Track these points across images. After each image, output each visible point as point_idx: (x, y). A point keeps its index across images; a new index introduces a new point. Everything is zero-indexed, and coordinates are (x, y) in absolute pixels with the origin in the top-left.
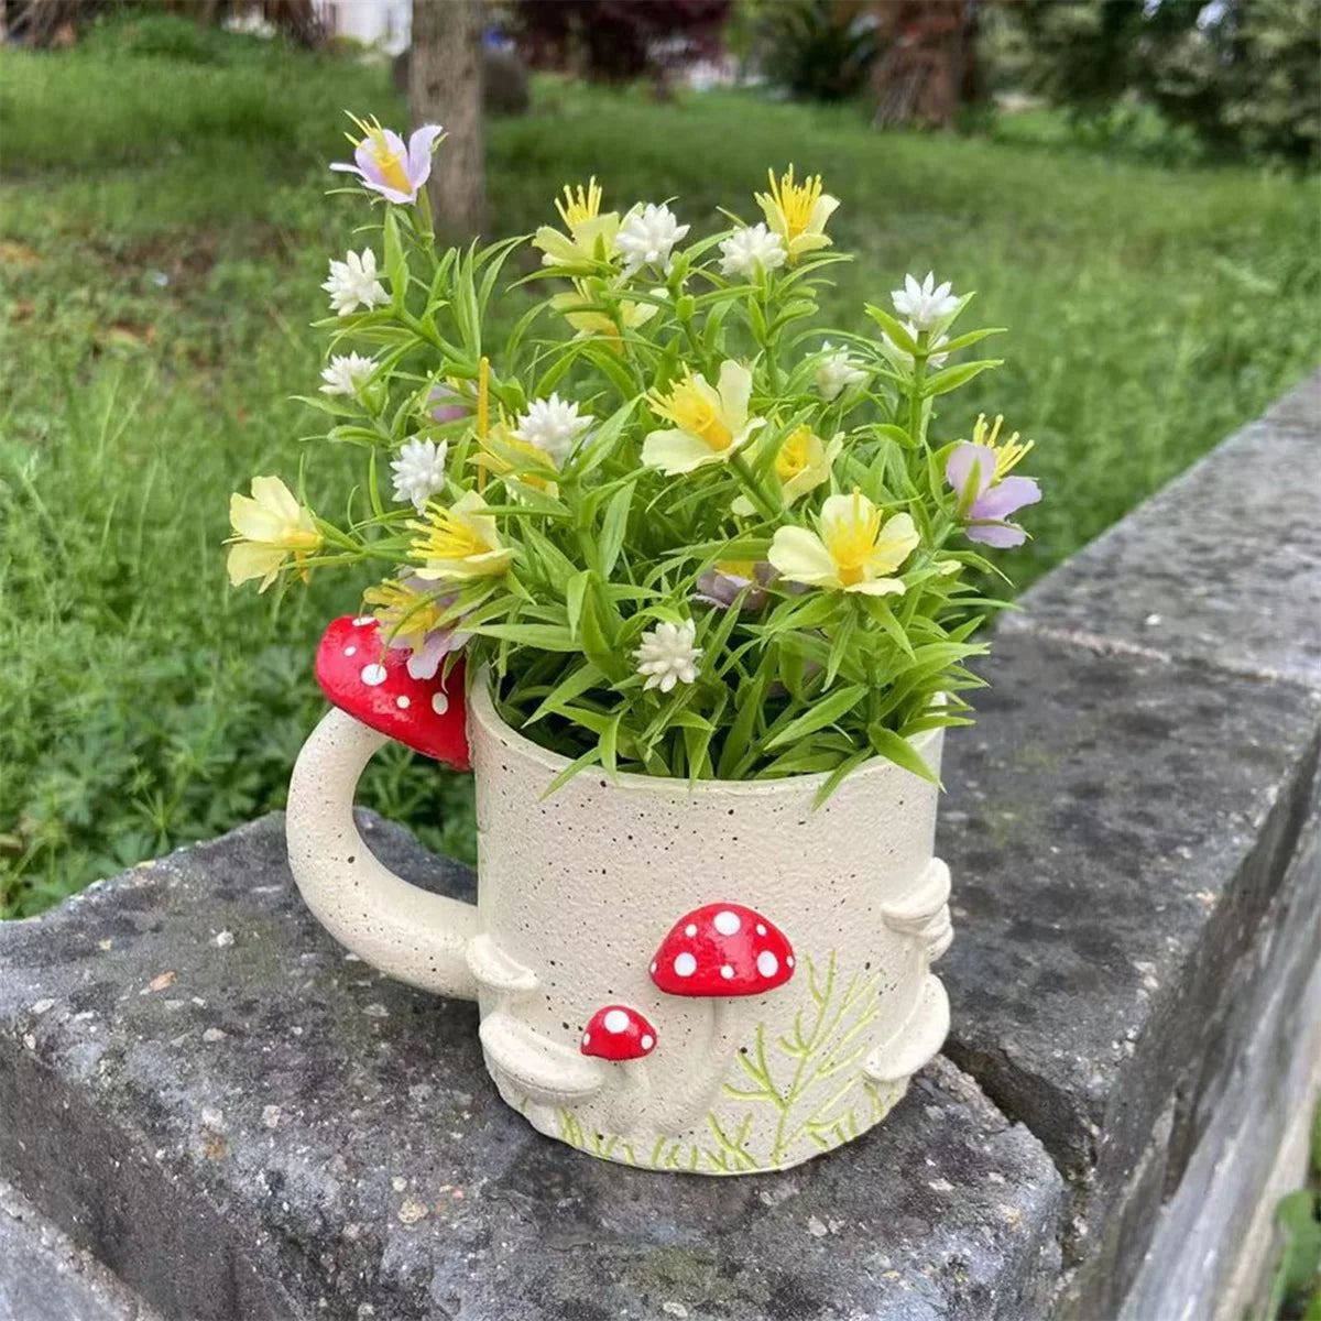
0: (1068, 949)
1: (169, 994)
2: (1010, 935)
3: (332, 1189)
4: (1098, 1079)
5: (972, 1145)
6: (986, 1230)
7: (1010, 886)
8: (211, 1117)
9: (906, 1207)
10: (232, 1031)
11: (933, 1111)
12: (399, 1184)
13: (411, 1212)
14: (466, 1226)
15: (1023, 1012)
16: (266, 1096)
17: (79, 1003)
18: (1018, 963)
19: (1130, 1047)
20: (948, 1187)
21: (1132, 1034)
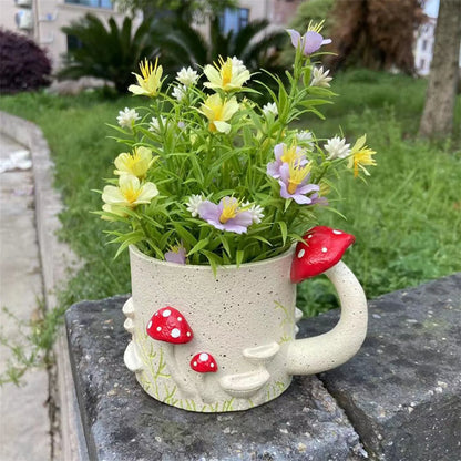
0: (413, 371)
1: (107, 325)
2: (394, 362)
3: (100, 382)
4: (383, 415)
5: (309, 423)
6: (288, 450)
7: (411, 347)
8: (88, 357)
9: (264, 434)
10: (113, 337)
11: (305, 409)
12: (116, 385)
13: (112, 392)
14: (122, 400)
15: (372, 387)
16: (105, 354)
17: (83, 322)
18: (387, 371)
19: (410, 409)
20: (286, 432)
21: (413, 404)
